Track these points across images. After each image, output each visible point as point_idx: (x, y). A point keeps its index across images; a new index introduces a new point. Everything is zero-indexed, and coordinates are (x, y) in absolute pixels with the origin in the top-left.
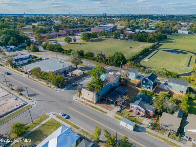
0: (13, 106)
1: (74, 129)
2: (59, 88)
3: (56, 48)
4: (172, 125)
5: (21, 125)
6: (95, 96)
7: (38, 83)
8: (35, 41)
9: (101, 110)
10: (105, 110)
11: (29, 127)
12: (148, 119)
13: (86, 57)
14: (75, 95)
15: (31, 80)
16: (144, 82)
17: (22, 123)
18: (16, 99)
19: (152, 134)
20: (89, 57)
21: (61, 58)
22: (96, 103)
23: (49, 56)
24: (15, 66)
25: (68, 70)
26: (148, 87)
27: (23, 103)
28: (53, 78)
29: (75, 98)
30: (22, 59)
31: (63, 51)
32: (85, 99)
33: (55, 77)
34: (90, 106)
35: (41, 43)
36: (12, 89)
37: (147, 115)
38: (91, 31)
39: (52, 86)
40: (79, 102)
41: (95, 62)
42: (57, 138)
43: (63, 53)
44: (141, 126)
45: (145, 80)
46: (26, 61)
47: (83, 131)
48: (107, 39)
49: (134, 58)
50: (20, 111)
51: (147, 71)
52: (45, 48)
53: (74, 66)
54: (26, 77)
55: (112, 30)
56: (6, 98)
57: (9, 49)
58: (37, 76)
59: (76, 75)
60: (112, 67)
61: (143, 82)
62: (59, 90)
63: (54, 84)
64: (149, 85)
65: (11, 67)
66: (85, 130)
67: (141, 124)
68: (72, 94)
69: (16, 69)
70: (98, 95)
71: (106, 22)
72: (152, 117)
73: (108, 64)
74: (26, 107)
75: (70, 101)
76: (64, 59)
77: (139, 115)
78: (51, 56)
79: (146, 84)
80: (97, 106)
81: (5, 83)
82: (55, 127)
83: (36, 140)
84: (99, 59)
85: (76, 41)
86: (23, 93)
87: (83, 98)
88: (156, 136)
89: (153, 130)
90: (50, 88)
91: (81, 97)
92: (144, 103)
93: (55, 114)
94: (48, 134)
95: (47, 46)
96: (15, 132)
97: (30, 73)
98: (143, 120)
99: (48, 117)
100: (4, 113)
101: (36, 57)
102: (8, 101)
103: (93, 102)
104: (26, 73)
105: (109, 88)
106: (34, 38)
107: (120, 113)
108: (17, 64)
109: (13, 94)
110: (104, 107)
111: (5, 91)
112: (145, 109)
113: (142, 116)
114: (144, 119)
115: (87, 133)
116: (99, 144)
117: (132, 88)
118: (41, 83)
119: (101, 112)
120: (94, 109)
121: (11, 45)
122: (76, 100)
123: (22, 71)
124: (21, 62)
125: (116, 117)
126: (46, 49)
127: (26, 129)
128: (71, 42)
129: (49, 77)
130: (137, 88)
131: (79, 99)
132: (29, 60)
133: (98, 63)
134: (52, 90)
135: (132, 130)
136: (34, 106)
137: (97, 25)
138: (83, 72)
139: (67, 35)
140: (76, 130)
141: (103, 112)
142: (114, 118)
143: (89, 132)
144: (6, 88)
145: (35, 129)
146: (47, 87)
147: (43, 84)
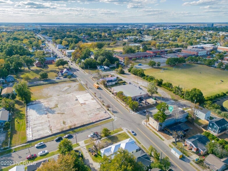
0: (103, 117)
1: (137, 143)
2: (133, 111)
3: (138, 73)
4: (213, 165)
5: (107, 130)
6: (158, 125)
7: (120, 103)
8: (123, 61)
9: (160, 137)
10: (163, 138)
11: (111, 133)
12: (198, 156)
13: (164, 86)
14: (144, 120)
15: (115, 100)
16: (211, 124)
17: (108, 129)
18: (105, 113)
19: (194, 166)
20: (167, 87)
21: (141, 84)
22: (158, 131)
23: (131, 81)
24: (106, 86)
25: (144, 97)
26: (214, 131)
27: (108, 116)
28: (131, 103)
29: (143, 122)
30: (111, 81)
31: (144, 77)
32: (150, 125)
33: (132, 103)
34: (153, 131)
35: (128, 64)
36: (103, 105)
37: (198, 152)
38: (182, 52)
39: (129, 109)
40: (146, 126)
41: (172, 93)
42: (125, 143)
43: (144, 78)
44: (188, 158)
45: (211, 123)
46: (114, 83)
47: (142, 146)
48: (197, 65)
49: (217, 96)
50: (107, 121)
51: (223, 115)
52: (129, 71)
53: (150, 94)
54: (113, 97)
55: (208, 53)
56: (100, 110)
57: (103, 69)
58: (120, 98)
59: (149, 103)
60: (187, 102)
61: (209, 124)
62: (133, 112)
63: (130, 107)
64: (215, 129)
65: (103, 87)
66: (144, 146)
67: (188, 156)
68: (142, 119)
69: (106, 88)
70: (161, 125)
71: (207, 38)
72: (202, 156)
73: (183, 98)
74: (110, 120)
75: (139, 124)
76: (144, 85)
77: (190, 151)
78: (133, 81)
79: (212, 127)
80: (158, 133)
81: (99, 99)
82: (126, 138)
83: (114, 142)
84: (176, 91)
85: (160, 66)
86: (109, 109)
87: (149, 124)
88: (197, 168)
89: (196, 164)
90: (127, 110)
91: (148, 123)
92: (198, 143)
93: (127, 130)
94: (121, 140)
95: (132, 70)
96: (104, 133)
97: (116, 94)
98: (192, 155)
99: (122, 130)
100: (98, 120)
101: (121, 80)
102: (100, 113)
103: (156, 130)
104: (113, 94)
105: (173, 122)
106: (122, 58)
107: (174, 144)
108: (108, 85)
109: (103, 108)
110: (163, 136)
111: (99, 105)
112: (196, 147)
113: (193, 152)
114: (194, 154)
115: (145, 149)
116: (151, 158)
117: (197, 128)
118: (121, 104)
119: (160, 138)
120: (155, 134)
121: (104, 66)
122: (144, 124)
123: (110, 92)
124: (110, 84)
125: (170, 146)
126: (131, 72)
127: (109, 133)
128: (154, 67)
129: (128, 102)
130: (202, 128)
131: (146, 124)
132: (116, 82)
133: (174, 94)
134: (129, 111)
135: (179, 158)
136: (115, 120)
137: (192, 44)
138: (156, 102)
139: (154, 56)
140: (138, 144)
141: (161, 139)
142: (169, 146)
143: (146, 148)
144: (100, 102)
145: (114, 135)
146: (125, 108)
147: (123, 106)
